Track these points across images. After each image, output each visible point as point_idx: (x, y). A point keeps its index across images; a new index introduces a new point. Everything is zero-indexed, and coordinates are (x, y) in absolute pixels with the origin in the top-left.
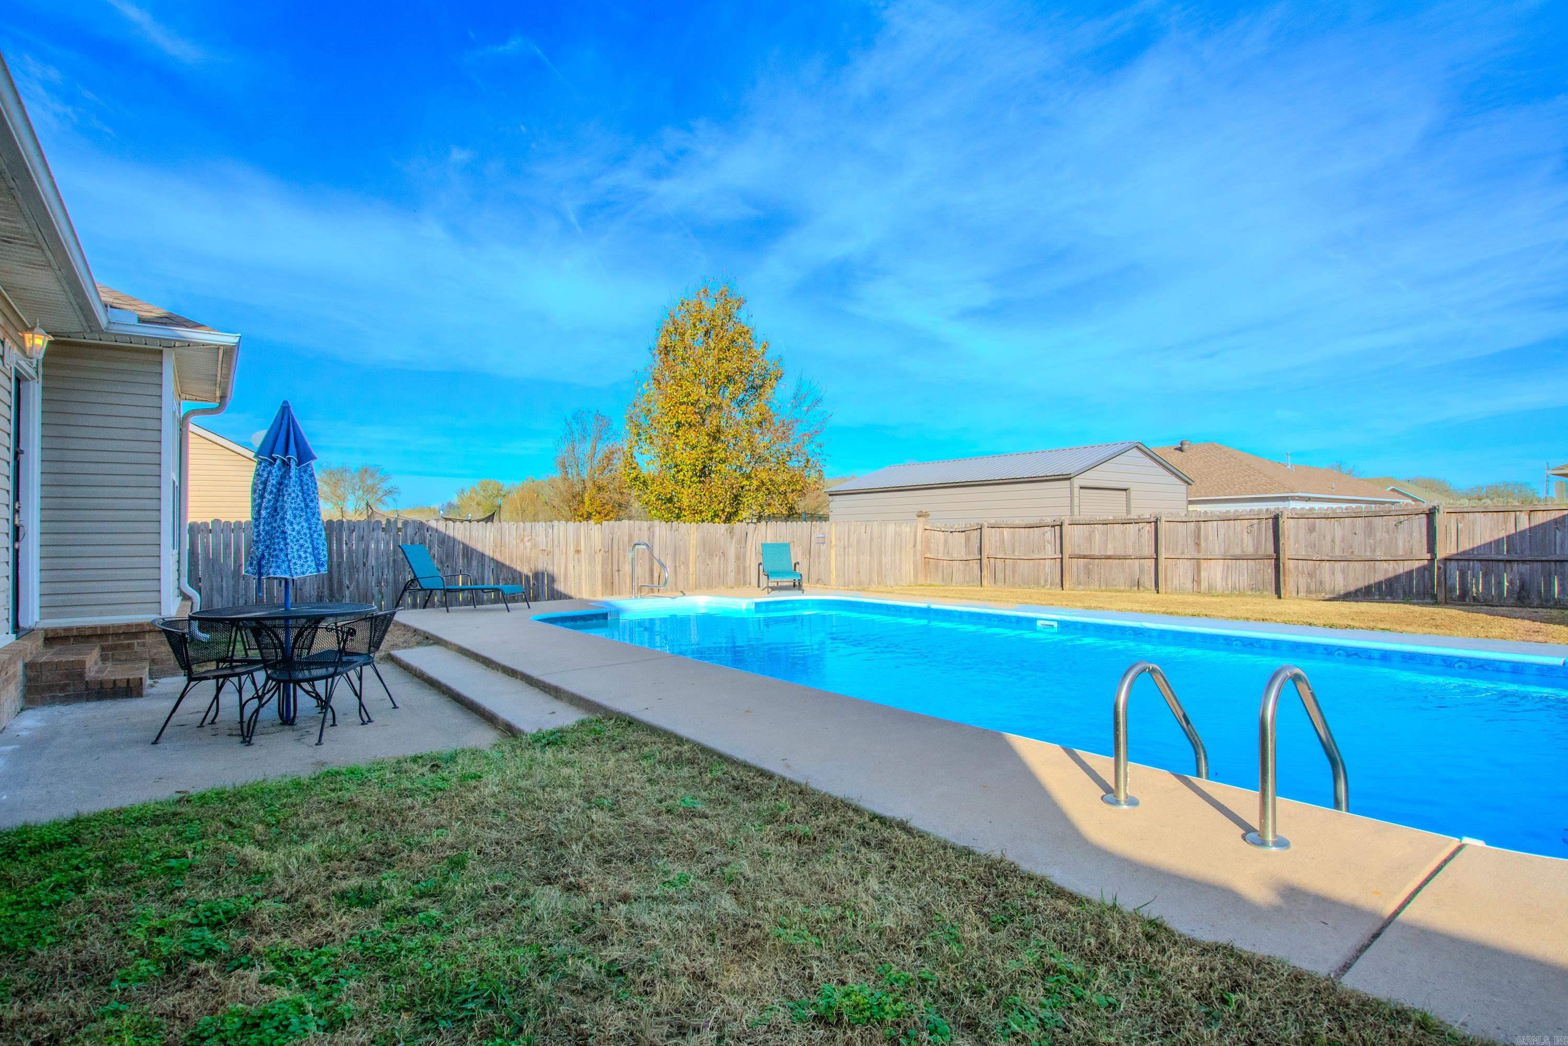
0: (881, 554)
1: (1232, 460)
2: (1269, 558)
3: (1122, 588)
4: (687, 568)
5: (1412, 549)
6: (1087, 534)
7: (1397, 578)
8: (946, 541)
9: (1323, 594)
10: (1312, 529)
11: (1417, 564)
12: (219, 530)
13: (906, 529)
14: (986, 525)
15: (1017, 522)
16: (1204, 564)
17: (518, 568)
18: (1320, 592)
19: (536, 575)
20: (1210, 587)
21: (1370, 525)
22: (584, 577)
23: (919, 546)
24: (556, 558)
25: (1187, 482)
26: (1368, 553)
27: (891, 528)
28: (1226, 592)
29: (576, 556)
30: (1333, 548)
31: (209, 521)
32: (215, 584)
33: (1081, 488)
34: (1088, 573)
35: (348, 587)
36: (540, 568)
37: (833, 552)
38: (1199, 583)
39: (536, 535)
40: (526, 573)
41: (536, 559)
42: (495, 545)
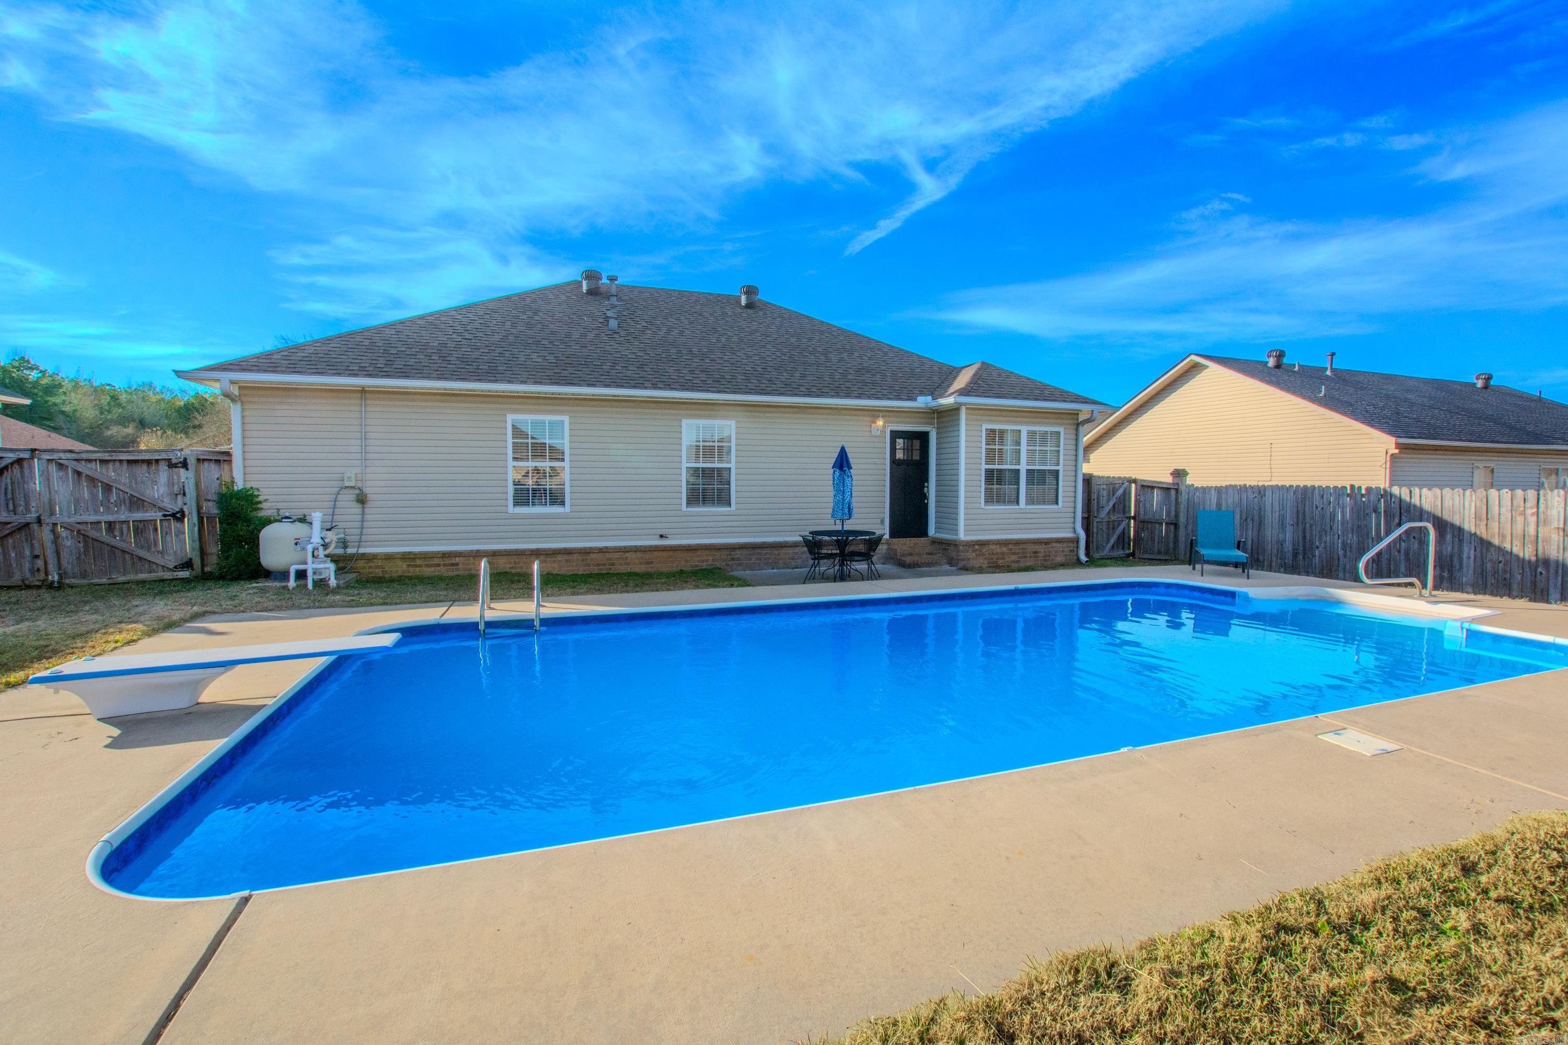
36: (1554, 552)
39: (1546, 507)
40: (1527, 557)
41: (1547, 541)
42: (1477, 517)
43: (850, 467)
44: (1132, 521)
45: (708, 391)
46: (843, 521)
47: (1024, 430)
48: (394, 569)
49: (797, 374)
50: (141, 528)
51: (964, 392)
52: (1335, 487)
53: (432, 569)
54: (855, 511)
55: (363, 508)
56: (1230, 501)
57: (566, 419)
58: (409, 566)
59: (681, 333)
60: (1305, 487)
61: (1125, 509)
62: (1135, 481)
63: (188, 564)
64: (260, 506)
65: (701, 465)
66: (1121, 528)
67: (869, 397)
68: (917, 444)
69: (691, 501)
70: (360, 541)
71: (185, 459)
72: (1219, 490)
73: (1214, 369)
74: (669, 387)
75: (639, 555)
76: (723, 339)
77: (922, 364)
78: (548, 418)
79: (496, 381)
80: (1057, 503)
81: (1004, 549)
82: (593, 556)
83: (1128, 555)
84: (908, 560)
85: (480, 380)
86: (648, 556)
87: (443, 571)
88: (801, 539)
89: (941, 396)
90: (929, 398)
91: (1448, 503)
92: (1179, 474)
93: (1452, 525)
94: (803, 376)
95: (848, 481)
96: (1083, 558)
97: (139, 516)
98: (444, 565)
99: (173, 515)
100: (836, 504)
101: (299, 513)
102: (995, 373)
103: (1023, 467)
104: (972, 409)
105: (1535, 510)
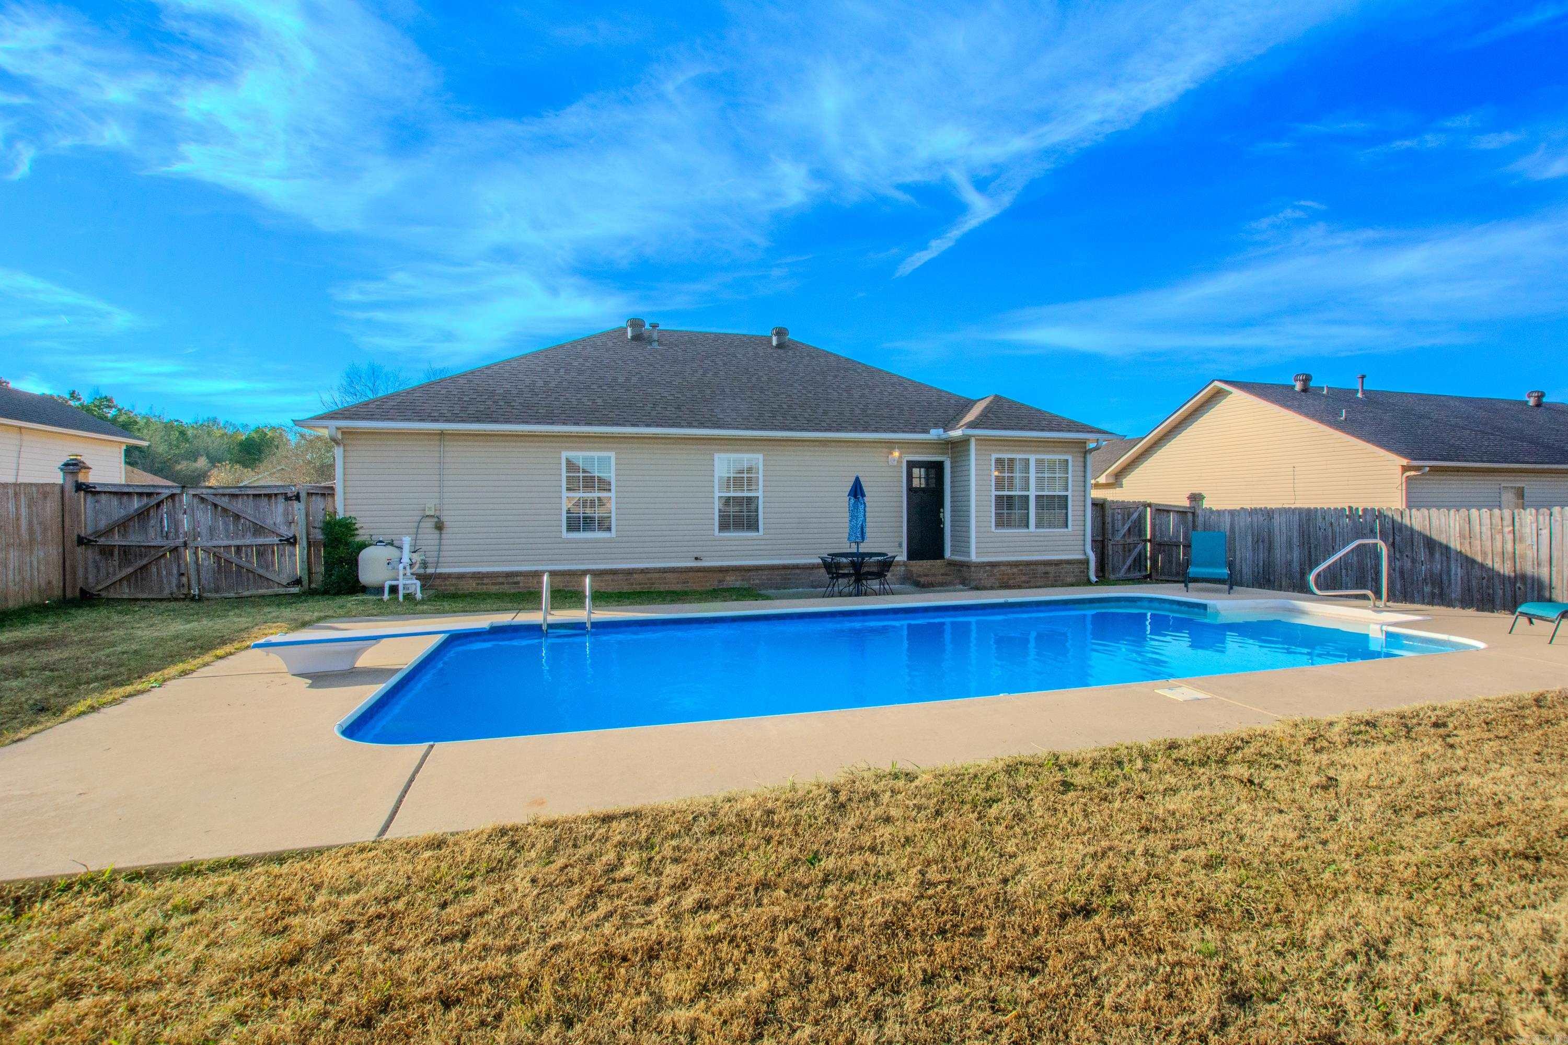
39: (1521, 525)
40: (1506, 573)
41: (1523, 557)
42: (1462, 536)
43: (863, 495)
44: (1149, 544)
45: (737, 428)
46: (858, 543)
47: (1033, 458)
48: (466, 587)
49: (820, 411)
50: (262, 551)
51: (972, 425)
52: (1336, 509)
53: (497, 587)
54: (867, 535)
55: (441, 534)
56: (1242, 524)
57: (612, 455)
58: (478, 584)
59: (716, 374)
60: (1309, 510)
61: (1141, 531)
62: (1150, 505)
63: (298, 582)
64: (356, 532)
65: (732, 494)
66: (1137, 550)
67: (885, 431)
68: (933, 472)
69: (724, 526)
70: (438, 563)
71: (298, 493)
72: (1232, 513)
73: (1237, 396)
74: (702, 425)
75: (676, 575)
76: (754, 379)
77: (940, 398)
78: (595, 454)
79: (552, 423)
80: (1067, 526)
81: (1015, 570)
82: (635, 576)
83: (1146, 577)
84: (922, 580)
85: (539, 423)
86: (684, 576)
87: (506, 588)
88: (820, 561)
89: (953, 428)
90: (941, 431)
91: (1435, 522)
92: (1196, 498)
93: (1440, 544)
94: (825, 413)
95: (861, 508)
96: (1093, 578)
97: (260, 540)
98: (508, 583)
99: (287, 540)
100: (851, 528)
101: (387, 538)
102: (1006, 405)
103: (1032, 493)
104: (981, 440)
105: (1511, 528)
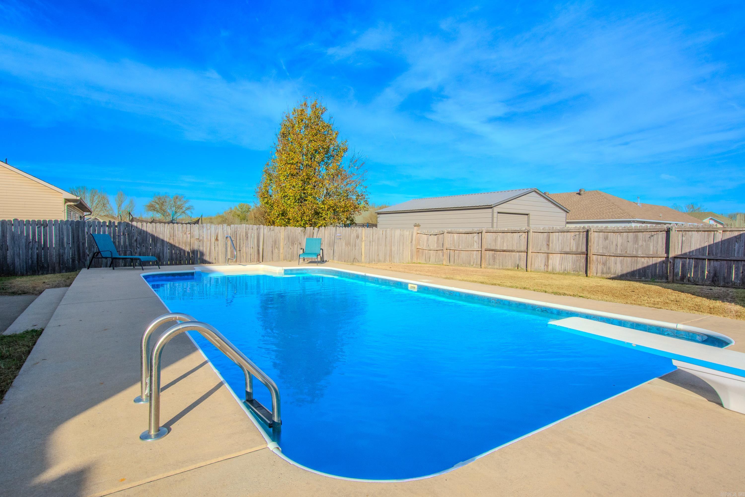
0: (391, 246)
1: (605, 200)
2: (582, 253)
3: (510, 268)
4: (279, 250)
5: (657, 251)
6: (494, 238)
7: (648, 267)
8: (428, 240)
9: (610, 275)
10: (606, 238)
11: (659, 260)
12: (17, 224)
13: (407, 233)
14: (446, 231)
15: (461, 230)
16: (551, 256)
17: (183, 248)
18: (608, 274)
19: (193, 252)
20: (553, 269)
21: (636, 237)
22: (220, 253)
23: (414, 242)
24: (204, 243)
25: (566, 212)
26: (634, 253)
27: (398, 232)
28: (561, 272)
29: (216, 242)
30: (616, 249)
31: (12, 220)
32: (15, 252)
33: (498, 213)
34: (494, 259)
35: (88, 255)
36: (196, 248)
37: (363, 244)
38: (548, 266)
39: (193, 231)
40: (187, 250)
41: (193, 243)
42: (170, 235)
91: (158, 229)
93: (160, 239)
105: (190, 232)
